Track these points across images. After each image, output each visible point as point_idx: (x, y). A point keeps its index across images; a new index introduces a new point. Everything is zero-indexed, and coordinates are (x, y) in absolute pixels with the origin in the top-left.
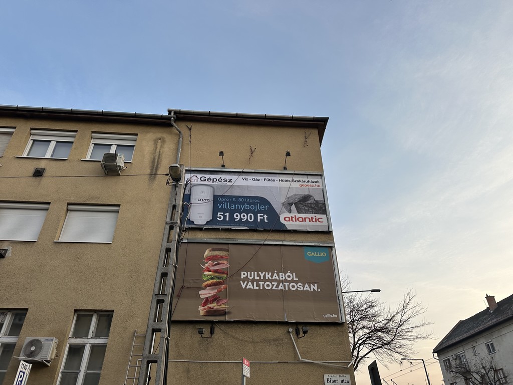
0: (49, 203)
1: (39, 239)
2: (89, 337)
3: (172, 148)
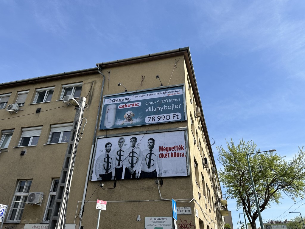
0: (42, 126)
3: (99, 86)
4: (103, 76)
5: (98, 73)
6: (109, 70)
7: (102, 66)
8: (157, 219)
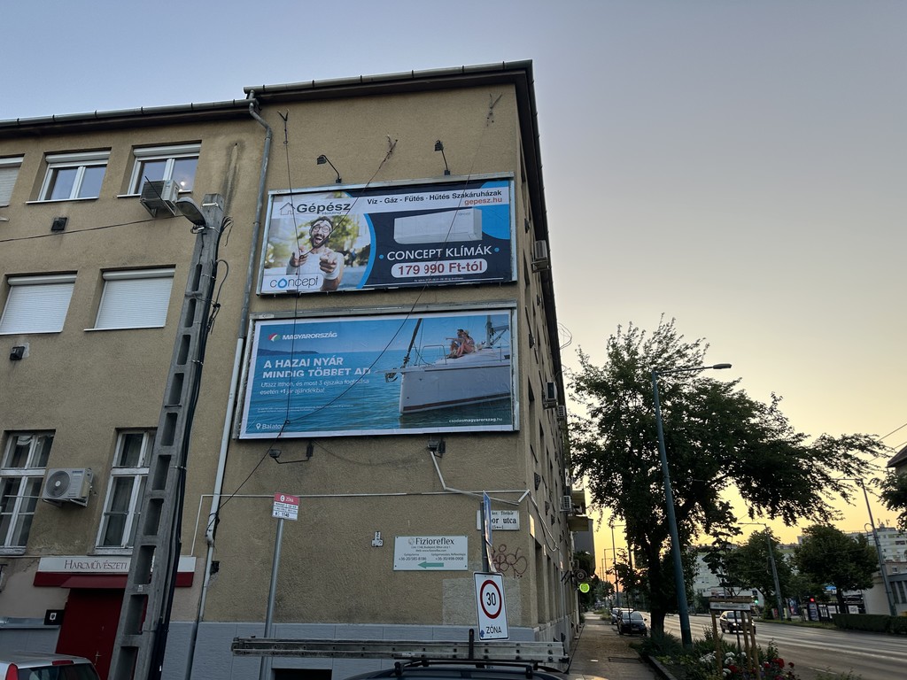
0: (75, 273)
1: (64, 328)
2: (139, 466)
3: (254, 159)
4: (266, 127)
5: (251, 118)
6: (284, 110)
7: (262, 96)
8: (428, 542)
